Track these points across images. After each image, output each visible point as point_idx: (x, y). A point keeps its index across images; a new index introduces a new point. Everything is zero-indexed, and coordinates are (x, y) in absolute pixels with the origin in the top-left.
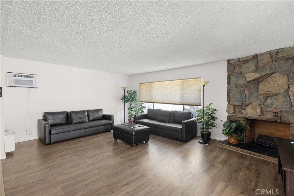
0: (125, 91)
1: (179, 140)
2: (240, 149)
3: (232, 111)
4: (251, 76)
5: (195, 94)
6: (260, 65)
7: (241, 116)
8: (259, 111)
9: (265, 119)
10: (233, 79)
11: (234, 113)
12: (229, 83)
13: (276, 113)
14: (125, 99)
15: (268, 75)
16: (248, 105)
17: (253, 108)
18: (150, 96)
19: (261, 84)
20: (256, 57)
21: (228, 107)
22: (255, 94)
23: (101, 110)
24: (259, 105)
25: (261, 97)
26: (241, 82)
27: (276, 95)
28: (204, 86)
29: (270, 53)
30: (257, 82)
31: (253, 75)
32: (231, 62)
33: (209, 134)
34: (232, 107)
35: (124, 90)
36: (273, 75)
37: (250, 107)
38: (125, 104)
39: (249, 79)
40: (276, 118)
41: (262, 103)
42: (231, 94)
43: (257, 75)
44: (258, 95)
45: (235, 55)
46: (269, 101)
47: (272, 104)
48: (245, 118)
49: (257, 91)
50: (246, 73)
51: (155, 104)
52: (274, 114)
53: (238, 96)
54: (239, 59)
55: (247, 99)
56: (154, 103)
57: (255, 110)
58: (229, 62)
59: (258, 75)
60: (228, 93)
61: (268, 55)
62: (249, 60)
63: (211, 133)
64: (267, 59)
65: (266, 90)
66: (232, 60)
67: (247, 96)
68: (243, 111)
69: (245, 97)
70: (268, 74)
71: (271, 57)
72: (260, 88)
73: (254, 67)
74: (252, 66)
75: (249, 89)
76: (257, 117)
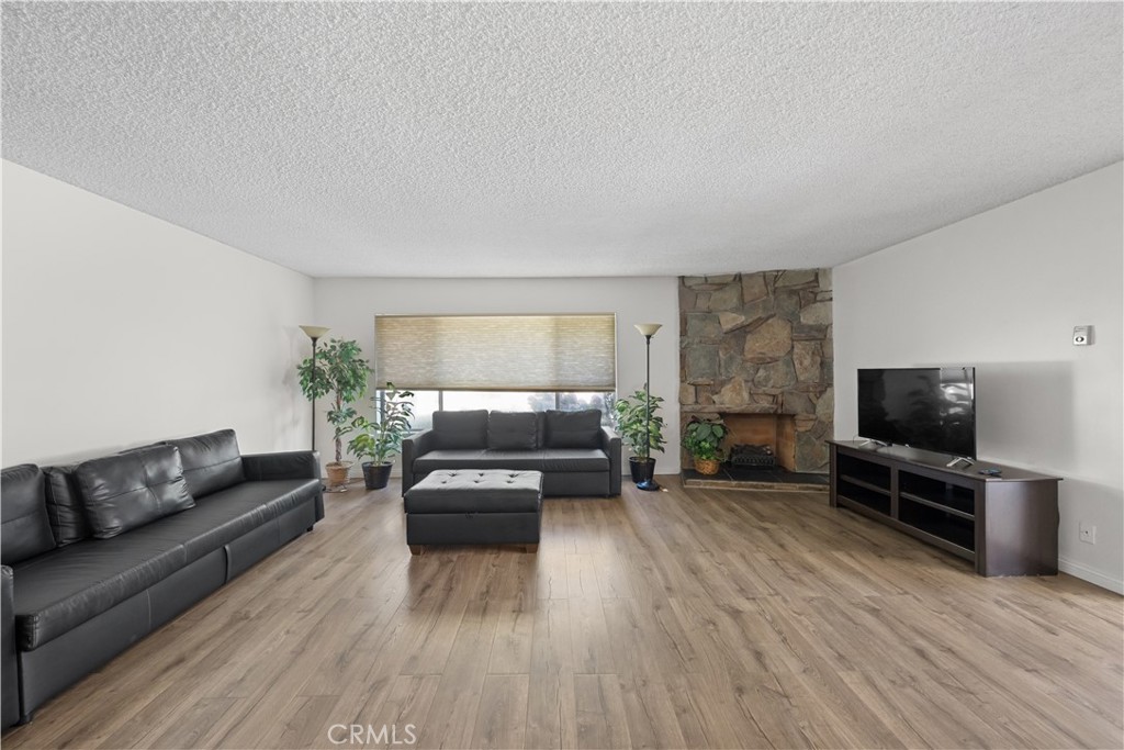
0: (318, 342)
1: (602, 496)
2: (734, 483)
3: (691, 399)
4: (730, 320)
5: (597, 358)
6: (747, 298)
7: (712, 408)
8: (746, 395)
9: (757, 411)
10: (693, 323)
11: (696, 402)
12: (683, 333)
13: (774, 396)
14: (313, 378)
15: (760, 321)
16: (723, 384)
17: (734, 390)
18: (431, 364)
19: (749, 337)
20: (739, 278)
21: (682, 391)
22: (739, 359)
23: (229, 434)
24: (746, 381)
25: (749, 364)
26: (711, 330)
27: (775, 360)
28: (649, 337)
29: (764, 275)
30: (741, 333)
31: (734, 319)
32: (688, 283)
33: (652, 463)
34: (692, 389)
35: (315, 339)
36: (770, 321)
37: (729, 386)
38: (317, 399)
39: (727, 326)
40: (775, 406)
41: (750, 379)
42: (690, 360)
43: (741, 319)
44: (744, 361)
45: (697, 268)
46: (761, 373)
47: (767, 379)
48: (720, 414)
49: (742, 352)
50: (720, 311)
51: (445, 393)
52: (771, 399)
53: (703, 363)
54: (706, 278)
55: (722, 370)
56: (441, 390)
57: (739, 394)
58: (683, 283)
59: (743, 318)
60: (683, 357)
61: (761, 280)
62: (726, 284)
63: (654, 460)
64: (757, 288)
65: (759, 351)
66: (691, 277)
67: (722, 363)
68: (715, 398)
69: (720, 366)
70: (760, 319)
71: (766, 285)
72: (747, 347)
73: (735, 300)
74: (731, 296)
75: (726, 349)
76: (743, 407)
